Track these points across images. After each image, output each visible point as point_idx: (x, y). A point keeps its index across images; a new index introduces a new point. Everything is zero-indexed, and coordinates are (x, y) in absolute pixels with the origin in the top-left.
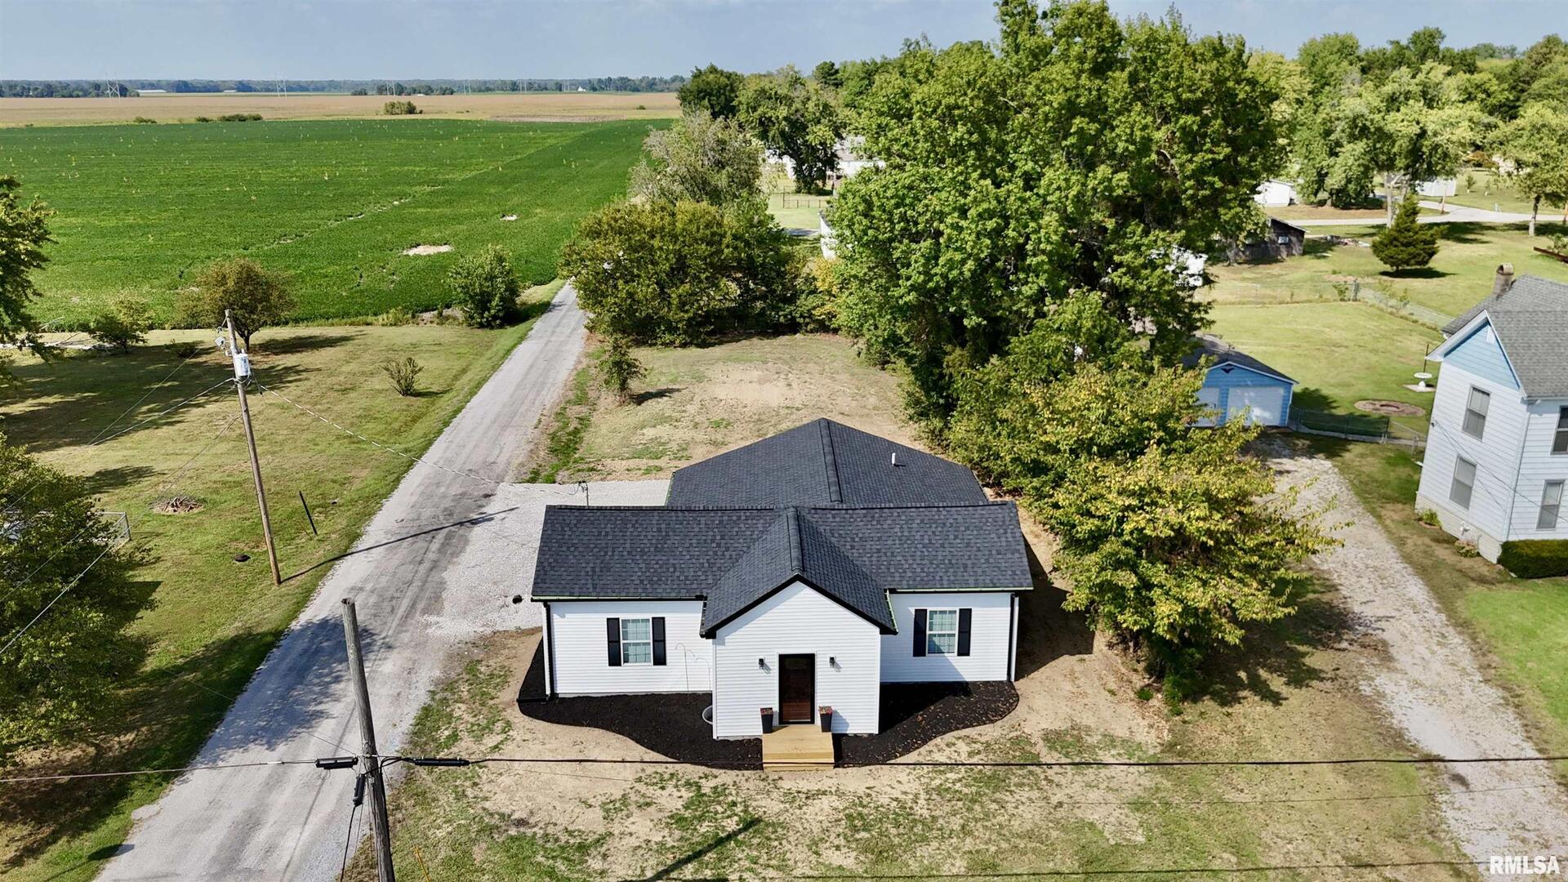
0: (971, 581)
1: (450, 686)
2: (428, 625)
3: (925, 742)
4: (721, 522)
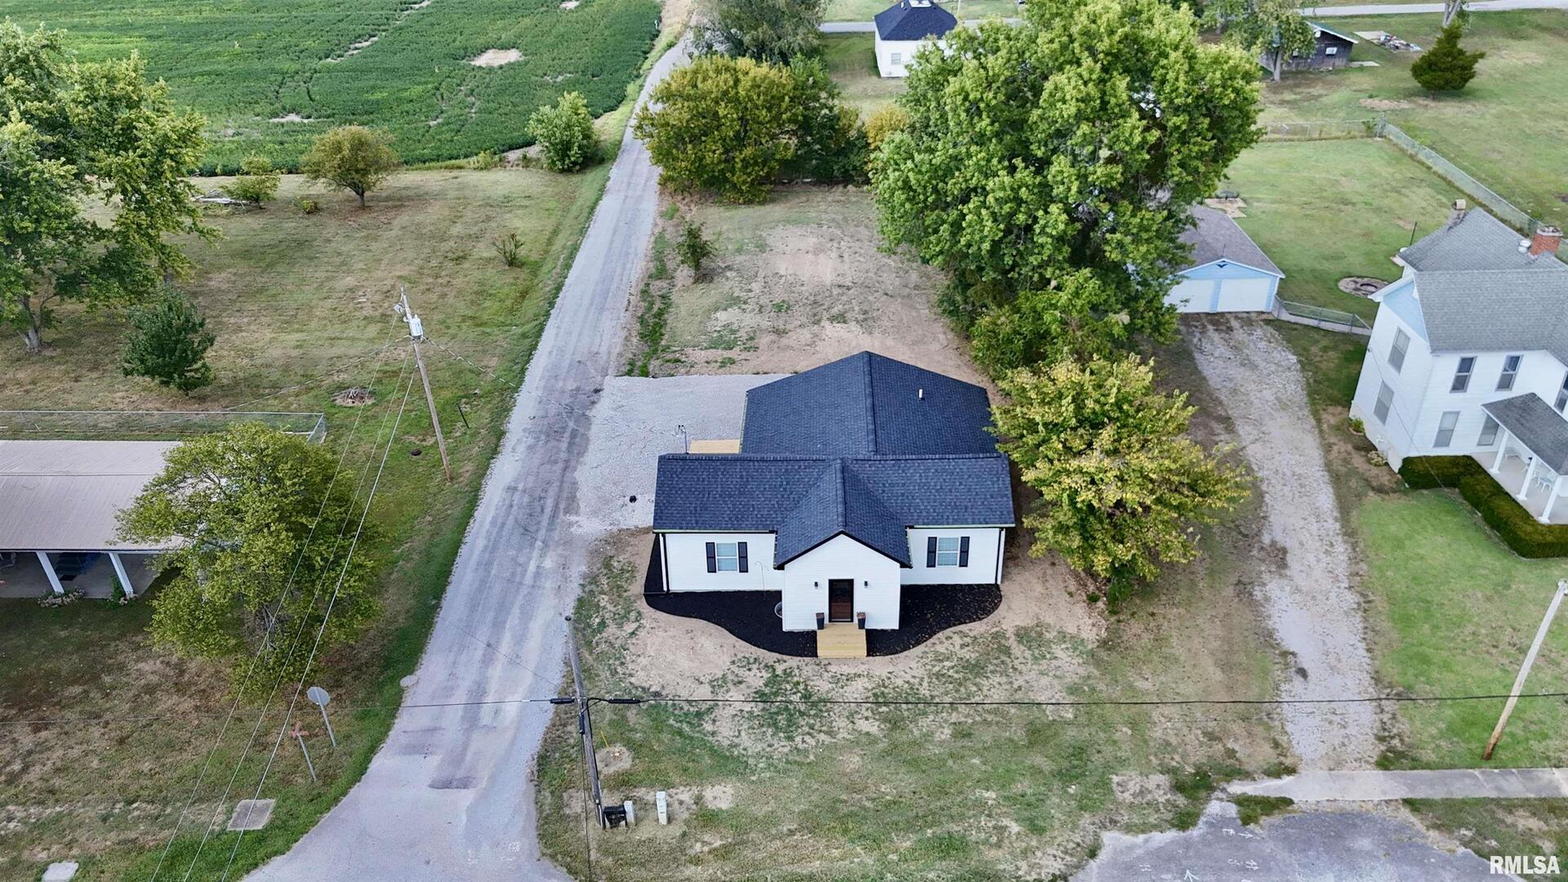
0: (970, 520)
1: (593, 579)
2: (571, 525)
3: (931, 637)
4: (787, 470)
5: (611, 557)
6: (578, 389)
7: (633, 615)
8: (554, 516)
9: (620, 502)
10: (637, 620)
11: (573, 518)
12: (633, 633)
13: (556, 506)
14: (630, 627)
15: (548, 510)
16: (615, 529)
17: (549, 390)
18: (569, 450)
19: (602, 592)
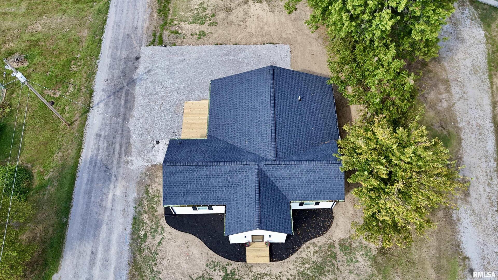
1: (139, 202)
2: (128, 163)
3: (300, 247)
5: (149, 185)
6: (128, 57)
7: (160, 228)
8: (119, 157)
9: (152, 145)
10: (162, 233)
11: (129, 158)
12: (160, 243)
13: (120, 149)
14: (159, 238)
15: (117, 152)
16: (150, 165)
17: (114, 57)
18: (125, 107)
19: (145, 212)
